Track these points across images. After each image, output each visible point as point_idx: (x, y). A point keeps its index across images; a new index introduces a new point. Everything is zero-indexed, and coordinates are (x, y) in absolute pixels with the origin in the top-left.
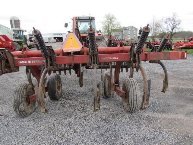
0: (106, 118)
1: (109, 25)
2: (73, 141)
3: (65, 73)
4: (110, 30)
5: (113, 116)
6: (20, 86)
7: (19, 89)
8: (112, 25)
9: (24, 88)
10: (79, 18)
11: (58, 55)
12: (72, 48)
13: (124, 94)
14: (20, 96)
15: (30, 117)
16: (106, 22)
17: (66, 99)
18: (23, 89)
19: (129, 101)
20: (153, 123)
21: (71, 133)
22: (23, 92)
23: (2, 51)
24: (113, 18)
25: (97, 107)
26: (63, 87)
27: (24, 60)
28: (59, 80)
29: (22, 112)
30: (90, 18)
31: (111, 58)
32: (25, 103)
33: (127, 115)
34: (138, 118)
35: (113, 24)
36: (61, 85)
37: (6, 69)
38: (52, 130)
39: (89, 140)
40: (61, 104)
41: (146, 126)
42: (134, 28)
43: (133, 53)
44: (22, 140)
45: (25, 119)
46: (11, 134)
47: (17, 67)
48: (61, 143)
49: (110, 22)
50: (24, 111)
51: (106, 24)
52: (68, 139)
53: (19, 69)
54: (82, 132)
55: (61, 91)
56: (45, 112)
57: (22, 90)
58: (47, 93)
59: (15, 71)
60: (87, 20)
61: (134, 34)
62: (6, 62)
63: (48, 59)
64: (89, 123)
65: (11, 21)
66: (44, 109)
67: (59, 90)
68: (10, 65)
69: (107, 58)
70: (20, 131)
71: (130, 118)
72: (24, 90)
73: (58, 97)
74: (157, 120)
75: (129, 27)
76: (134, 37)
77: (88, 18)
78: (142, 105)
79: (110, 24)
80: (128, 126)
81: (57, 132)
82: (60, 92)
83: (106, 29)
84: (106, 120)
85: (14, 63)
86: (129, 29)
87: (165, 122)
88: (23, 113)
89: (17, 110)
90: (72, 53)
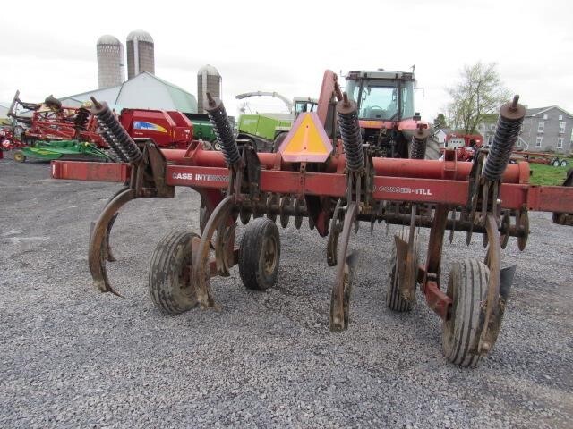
0: (376, 364)
1: (471, 99)
2: (267, 397)
3: (298, 225)
4: (474, 115)
5: (400, 363)
6: (171, 236)
7: (169, 241)
8: (482, 101)
9: (180, 243)
10: (366, 74)
11: (269, 167)
12: (304, 153)
13: (446, 306)
14: (166, 259)
15: (183, 318)
16: (463, 92)
17: (285, 292)
18: (178, 244)
19: (455, 329)
20: (524, 413)
21: (269, 377)
22: (176, 251)
23: (142, 145)
24: (488, 79)
25: (339, 316)
26: (284, 261)
27: (187, 171)
28: (273, 239)
29: (164, 298)
30: (400, 77)
31: (409, 191)
32: (176, 279)
33: (444, 372)
34: (478, 387)
35: (485, 98)
36: (279, 254)
37: (144, 189)
38: (224, 360)
39: (309, 407)
40: (268, 301)
41: (495, 416)
42: (563, 112)
43: (477, 181)
44: (150, 365)
45: (171, 320)
46: (131, 345)
47: (169, 186)
48: (236, 395)
49: (477, 92)
50: (171, 298)
51: (464, 96)
52: (255, 390)
53: (174, 191)
54: (296, 383)
55: (276, 270)
56: (207, 304)
57: (175, 245)
58: (236, 267)
59: (164, 196)
60: (390, 83)
61: (560, 135)
62: (146, 170)
63: (239, 175)
64: (324, 365)
65: (200, 78)
66: (206, 296)
67: (271, 265)
68: (155, 180)
69: (398, 190)
70: (151, 344)
71: (450, 380)
72: (180, 246)
73: (262, 283)
74: (540, 406)
75: (542, 109)
76: (559, 145)
77: (394, 77)
78: (477, 340)
79: (475, 99)
80: (436, 402)
81: (234, 367)
82: (271, 270)
83: (460, 112)
84: (376, 370)
85: (164, 176)
86: (542, 115)
87: (566, 420)
88: (169, 302)
89: (156, 292)
90: (302, 165)
